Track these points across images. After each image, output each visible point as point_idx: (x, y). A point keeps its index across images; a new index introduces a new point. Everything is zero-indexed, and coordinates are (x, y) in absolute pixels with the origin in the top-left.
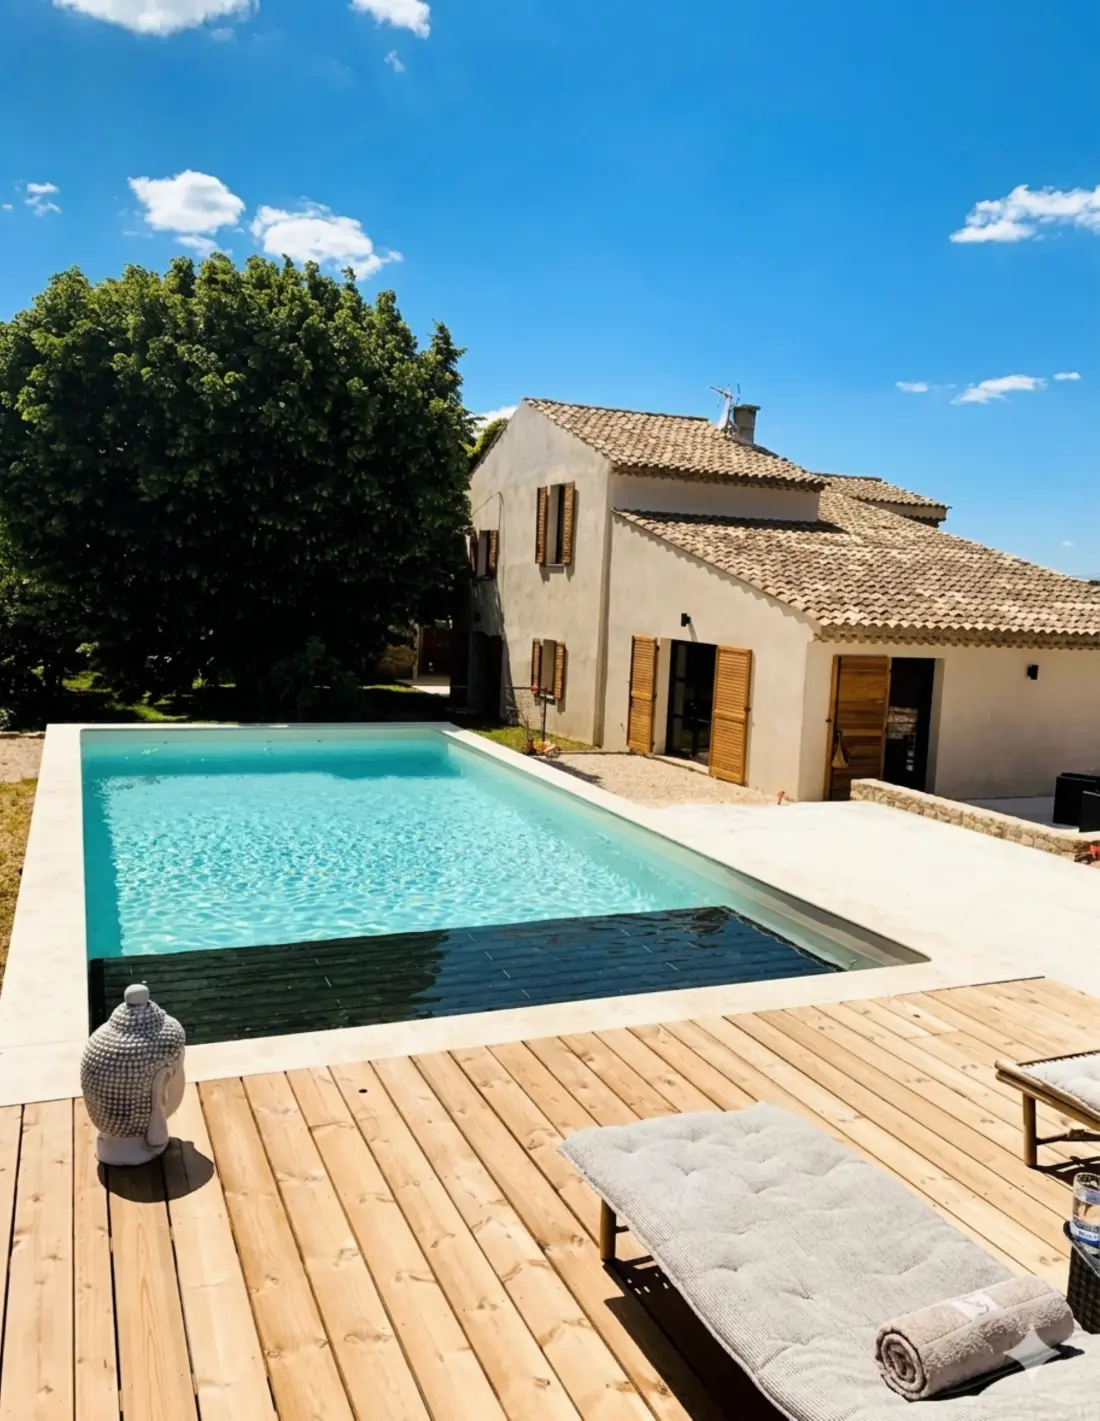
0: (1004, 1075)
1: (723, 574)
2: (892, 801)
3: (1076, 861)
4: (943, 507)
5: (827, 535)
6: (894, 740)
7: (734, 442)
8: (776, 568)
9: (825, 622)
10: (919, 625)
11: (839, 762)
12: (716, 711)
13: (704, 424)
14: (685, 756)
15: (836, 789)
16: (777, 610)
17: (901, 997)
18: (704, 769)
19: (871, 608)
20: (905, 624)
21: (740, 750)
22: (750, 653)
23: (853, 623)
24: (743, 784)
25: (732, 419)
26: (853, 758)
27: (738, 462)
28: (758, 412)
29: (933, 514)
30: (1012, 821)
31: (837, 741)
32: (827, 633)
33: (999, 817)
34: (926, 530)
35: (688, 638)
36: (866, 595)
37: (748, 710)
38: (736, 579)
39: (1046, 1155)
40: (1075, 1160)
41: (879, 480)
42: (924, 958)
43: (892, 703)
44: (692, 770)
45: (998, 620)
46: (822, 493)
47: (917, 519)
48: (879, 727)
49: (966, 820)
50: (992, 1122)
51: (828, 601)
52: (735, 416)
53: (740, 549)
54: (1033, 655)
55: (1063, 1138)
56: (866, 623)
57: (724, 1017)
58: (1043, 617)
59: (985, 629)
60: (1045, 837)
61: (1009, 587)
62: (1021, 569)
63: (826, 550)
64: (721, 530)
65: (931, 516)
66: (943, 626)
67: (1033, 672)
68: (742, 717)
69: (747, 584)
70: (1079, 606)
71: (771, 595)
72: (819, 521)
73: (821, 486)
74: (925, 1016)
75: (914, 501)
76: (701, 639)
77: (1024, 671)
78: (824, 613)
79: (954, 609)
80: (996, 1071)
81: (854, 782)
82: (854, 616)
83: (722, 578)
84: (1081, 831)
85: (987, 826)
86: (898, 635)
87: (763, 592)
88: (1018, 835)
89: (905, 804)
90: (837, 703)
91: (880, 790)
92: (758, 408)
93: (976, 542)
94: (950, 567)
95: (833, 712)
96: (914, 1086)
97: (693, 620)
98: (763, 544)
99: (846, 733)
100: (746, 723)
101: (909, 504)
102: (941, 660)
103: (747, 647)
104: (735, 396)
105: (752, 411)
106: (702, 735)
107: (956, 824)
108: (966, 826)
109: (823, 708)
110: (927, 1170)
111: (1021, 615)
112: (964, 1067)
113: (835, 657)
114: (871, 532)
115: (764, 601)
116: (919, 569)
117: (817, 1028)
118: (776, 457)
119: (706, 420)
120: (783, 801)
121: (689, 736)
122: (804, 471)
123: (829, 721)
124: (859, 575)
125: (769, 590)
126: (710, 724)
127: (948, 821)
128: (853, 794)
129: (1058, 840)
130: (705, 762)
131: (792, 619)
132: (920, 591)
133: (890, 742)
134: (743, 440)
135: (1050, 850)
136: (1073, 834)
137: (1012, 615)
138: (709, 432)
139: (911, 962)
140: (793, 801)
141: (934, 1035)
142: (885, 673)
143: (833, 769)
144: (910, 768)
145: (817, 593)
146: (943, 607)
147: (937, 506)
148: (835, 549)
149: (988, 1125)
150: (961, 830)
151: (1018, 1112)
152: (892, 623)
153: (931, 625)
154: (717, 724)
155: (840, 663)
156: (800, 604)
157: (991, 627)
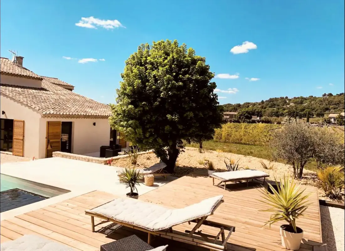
0: (87, 213)
1: (14, 100)
2: (63, 156)
3: (105, 164)
4: (73, 86)
5: (44, 91)
6: (63, 142)
7: (17, 66)
8: (30, 99)
9: (44, 113)
10: (68, 114)
11: (49, 148)
12: (14, 137)
13: (7, 60)
14: (5, 150)
15: (49, 155)
16: (31, 110)
17: (64, 201)
18: (11, 153)
19: (56, 110)
20: (65, 113)
21: (22, 147)
22: (24, 122)
23: (51, 113)
24: (23, 156)
25: (16, 60)
26: (53, 147)
27: (18, 71)
28: (23, 59)
29: (71, 88)
30: (91, 158)
31: (48, 142)
32: (45, 116)
33: (88, 157)
34: (69, 91)
35: (5, 118)
36: (54, 106)
37: (24, 136)
38: (19, 102)
39: (97, 228)
40: (103, 228)
41: (57, 79)
42: (70, 191)
43: (62, 133)
44: (7, 154)
45: (86, 113)
46: (43, 81)
47: (67, 89)
48: (59, 139)
49: (81, 159)
50: (85, 225)
51: (45, 108)
52: (17, 59)
53: (20, 94)
54: (94, 120)
55: (100, 224)
56: (55, 113)
57: (15, 217)
58: (96, 112)
59: (84, 115)
60: (98, 160)
61: (89, 105)
62: (91, 101)
63: (44, 95)
64: (14, 89)
65: (70, 88)
66: (74, 114)
67: (94, 124)
68: (22, 138)
69: (22, 103)
70: (104, 109)
71: (29, 106)
72: (42, 88)
73: (42, 79)
74: (70, 204)
75: (66, 84)
76: (8, 118)
77: (93, 124)
78: (44, 111)
79: (76, 110)
80: (85, 212)
81: (53, 153)
82: (52, 112)
83: (14, 101)
84: (106, 158)
85: (85, 159)
86: (63, 116)
87: (27, 105)
88: (92, 161)
89: (66, 157)
90: (48, 133)
91: (60, 154)
92: (24, 58)
93: (81, 95)
94: (75, 100)
95: (47, 136)
96: (67, 221)
97: (6, 113)
98: (26, 93)
99: (51, 141)
100: (23, 140)
101: (65, 85)
102: (74, 122)
103: (23, 120)
104: (16, 53)
105: (22, 58)
106: (10, 144)
107: (78, 160)
108: (81, 160)
109: (45, 135)
110: (70, 240)
111: (91, 112)
112: (79, 214)
113: (47, 122)
114: (55, 91)
115: (27, 108)
116: (68, 101)
117: (42, 213)
118: (29, 71)
119: (8, 59)
120: (34, 160)
121: (6, 145)
122: (37, 75)
123: (46, 138)
124: (53, 102)
125: (28, 105)
126: (12, 141)
127: (77, 159)
128: (53, 156)
129: (101, 161)
130: (11, 151)
131: (35, 113)
132: (68, 106)
133: (62, 142)
134: (20, 65)
135: (99, 163)
136: (105, 159)
137: (90, 111)
138: (9, 62)
139: (66, 193)
140: (37, 159)
141: (72, 208)
142: (60, 126)
143: (48, 150)
144: (67, 148)
145: (41, 106)
146: (73, 110)
147: (72, 86)
148: (47, 95)
149: (84, 226)
150: (79, 161)
151: (90, 221)
152: (61, 113)
153: (71, 114)
154: (14, 140)
155: (49, 123)
156: (37, 108)
157: (85, 114)
